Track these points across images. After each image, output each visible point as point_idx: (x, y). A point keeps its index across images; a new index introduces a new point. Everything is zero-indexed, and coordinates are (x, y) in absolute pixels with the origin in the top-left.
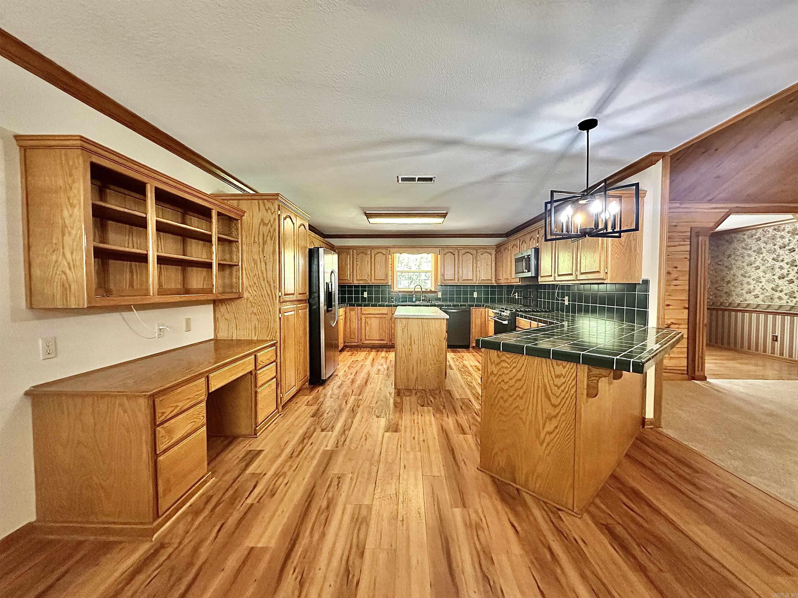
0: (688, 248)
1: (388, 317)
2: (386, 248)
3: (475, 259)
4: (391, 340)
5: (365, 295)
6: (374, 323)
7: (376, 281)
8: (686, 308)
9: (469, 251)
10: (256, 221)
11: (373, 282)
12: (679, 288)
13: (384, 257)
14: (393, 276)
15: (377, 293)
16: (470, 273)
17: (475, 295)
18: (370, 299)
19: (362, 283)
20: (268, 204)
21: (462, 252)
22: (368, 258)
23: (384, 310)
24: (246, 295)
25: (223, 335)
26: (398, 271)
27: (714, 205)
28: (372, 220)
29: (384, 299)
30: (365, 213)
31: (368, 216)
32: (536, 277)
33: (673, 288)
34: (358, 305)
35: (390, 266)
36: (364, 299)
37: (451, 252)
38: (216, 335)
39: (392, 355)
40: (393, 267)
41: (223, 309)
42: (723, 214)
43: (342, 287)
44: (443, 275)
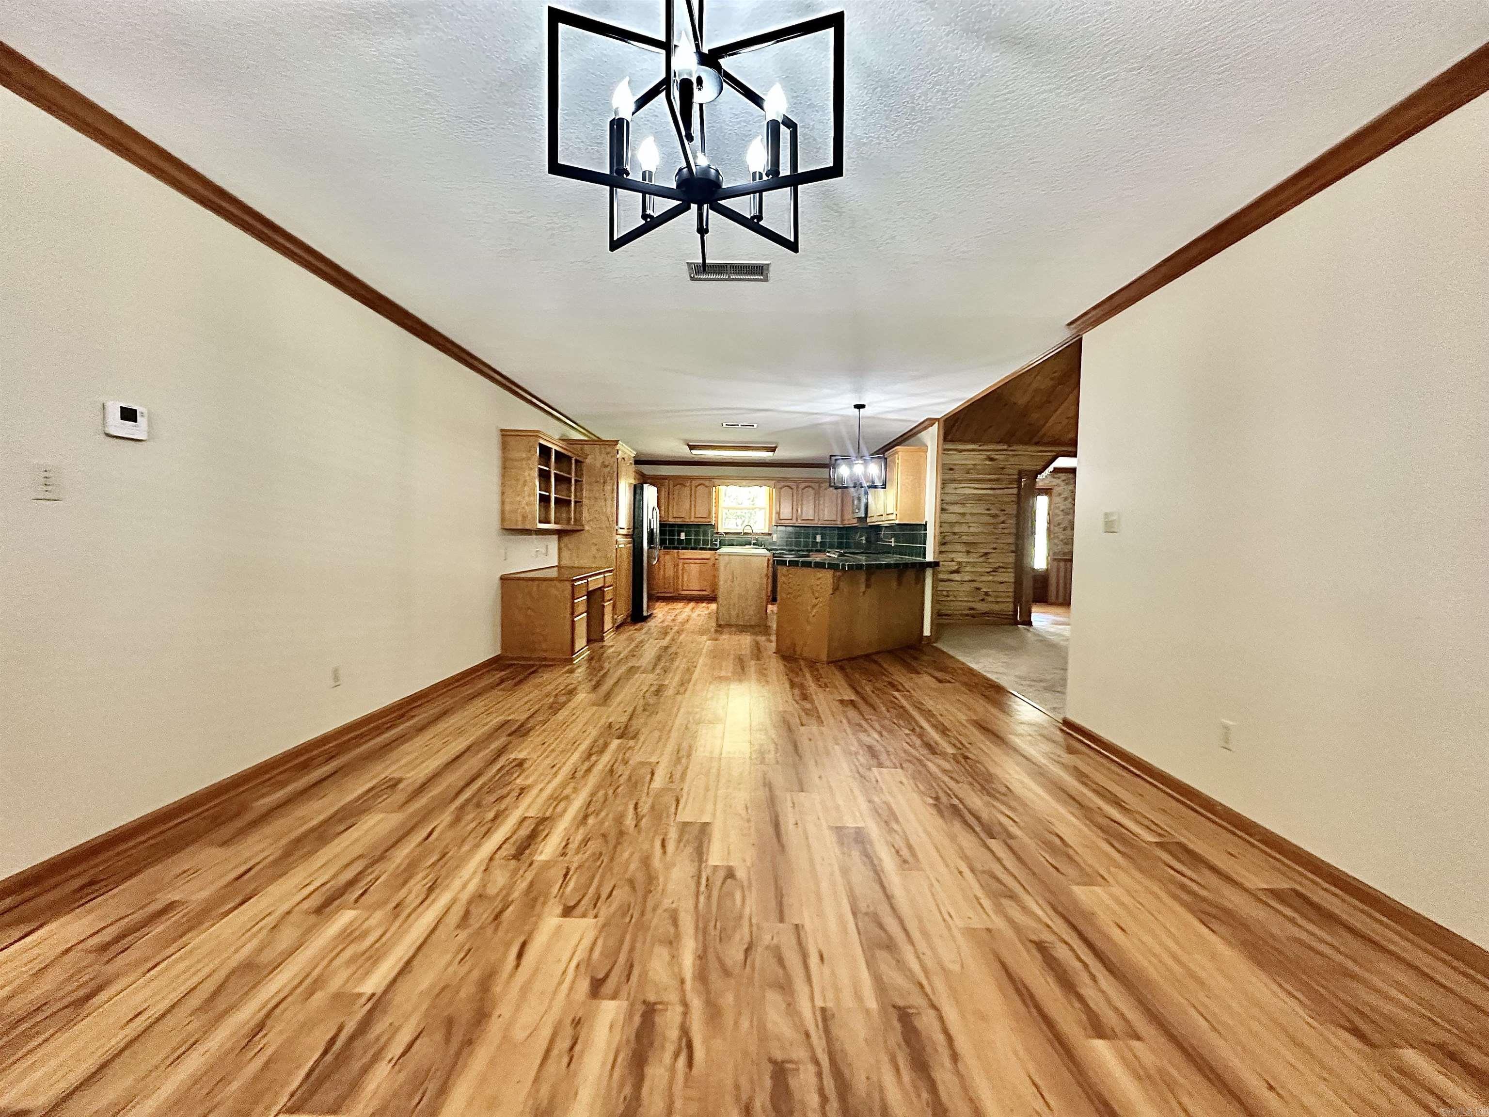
0: (1015, 491)
1: (711, 563)
2: (710, 479)
3: (817, 495)
4: (713, 591)
5: (683, 536)
6: (694, 569)
7: (696, 520)
8: (1013, 552)
9: (810, 484)
10: (598, 464)
11: (693, 520)
12: (1006, 531)
13: (706, 490)
14: (717, 513)
15: (697, 534)
16: (811, 512)
17: (819, 539)
18: (688, 541)
19: (679, 521)
20: (609, 449)
21: (802, 485)
22: (686, 491)
23: (706, 554)
24: (587, 528)
25: (565, 562)
26: (725, 508)
27: (1041, 448)
28: (694, 452)
29: (705, 542)
30: (688, 445)
31: (692, 448)
32: (866, 517)
33: (1000, 531)
34: (675, 548)
35: (714, 501)
36: (680, 541)
37: (788, 486)
38: (559, 562)
39: (713, 606)
40: (717, 502)
41: (566, 540)
42: (1050, 458)
43: (662, 525)
44: (779, 513)
